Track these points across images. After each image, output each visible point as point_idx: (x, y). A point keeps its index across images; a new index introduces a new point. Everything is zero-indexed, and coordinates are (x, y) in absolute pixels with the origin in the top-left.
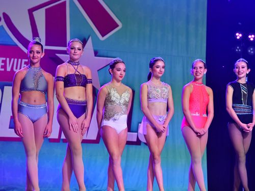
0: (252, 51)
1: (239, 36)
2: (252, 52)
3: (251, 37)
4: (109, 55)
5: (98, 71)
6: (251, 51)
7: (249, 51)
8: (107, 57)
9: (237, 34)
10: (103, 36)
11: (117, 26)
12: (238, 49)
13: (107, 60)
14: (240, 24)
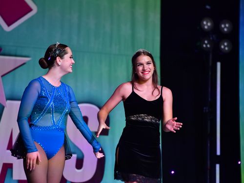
0: (227, 46)
1: (207, 24)
2: (226, 49)
3: (225, 27)
4: (19, 53)
5: (2, 76)
6: (225, 46)
7: (222, 47)
8: (16, 56)
9: (205, 23)
10: (9, 24)
11: (30, 10)
12: (206, 45)
13: (16, 61)
14: (208, 7)
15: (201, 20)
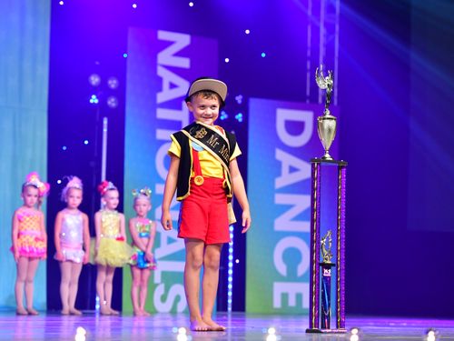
1: (95, 80)
2: (113, 104)
3: (113, 83)
7: (109, 103)
9: (93, 78)
12: (94, 100)
14: (97, 63)
15: (89, 75)
